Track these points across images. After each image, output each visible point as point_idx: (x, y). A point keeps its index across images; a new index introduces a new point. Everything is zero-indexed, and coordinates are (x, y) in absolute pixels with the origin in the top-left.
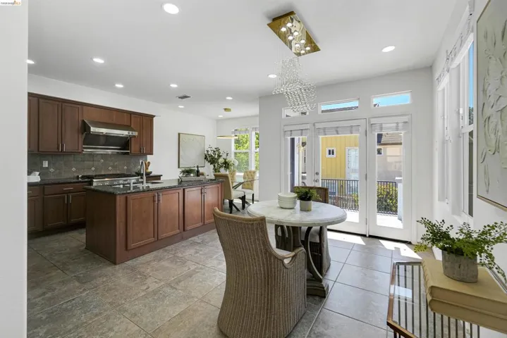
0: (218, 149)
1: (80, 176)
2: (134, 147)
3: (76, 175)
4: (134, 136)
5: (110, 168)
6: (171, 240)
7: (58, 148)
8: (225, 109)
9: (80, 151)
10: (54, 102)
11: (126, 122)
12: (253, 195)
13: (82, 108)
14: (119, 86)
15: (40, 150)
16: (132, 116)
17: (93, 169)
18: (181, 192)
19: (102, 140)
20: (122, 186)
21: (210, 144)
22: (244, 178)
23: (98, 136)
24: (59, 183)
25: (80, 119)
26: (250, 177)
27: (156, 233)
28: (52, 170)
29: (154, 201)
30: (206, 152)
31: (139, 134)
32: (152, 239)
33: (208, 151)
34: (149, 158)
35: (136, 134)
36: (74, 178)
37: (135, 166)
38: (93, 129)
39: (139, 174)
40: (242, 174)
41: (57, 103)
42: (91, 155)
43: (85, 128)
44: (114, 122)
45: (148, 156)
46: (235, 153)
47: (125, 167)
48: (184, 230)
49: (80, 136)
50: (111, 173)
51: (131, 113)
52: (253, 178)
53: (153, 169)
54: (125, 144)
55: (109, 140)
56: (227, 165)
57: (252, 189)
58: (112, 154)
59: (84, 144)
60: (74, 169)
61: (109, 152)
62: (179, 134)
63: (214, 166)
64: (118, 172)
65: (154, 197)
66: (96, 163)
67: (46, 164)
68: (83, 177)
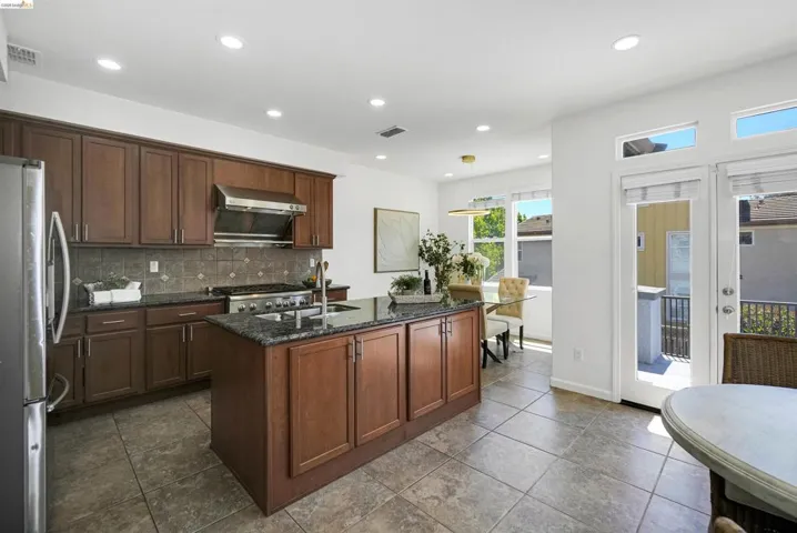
0: (442, 237)
1: (210, 289)
2: (300, 233)
3: (204, 287)
4: (301, 214)
5: (261, 274)
6: (383, 445)
7: (173, 238)
8: (464, 157)
9: (208, 242)
10: (165, 152)
11: (286, 189)
12: (521, 328)
13: (213, 163)
14: (274, 113)
15: (143, 241)
16: (297, 175)
17: (233, 275)
18: (401, 331)
19: (248, 223)
20: (278, 317)
21: (429, 227)
22: (501, 293)
23: (238, 213)
24: (171, 304)
25: (209, 184)
26: (514, 291)
27: (352, 432)
28: (165, 277)
29: (347, 357)
30: (421, 243)
31: (309, 209)
32: (344, 446)
33: (424, 241)
34: (326, 254)
35: (303, 208)
36: (200, 293)
37: (303, 270)
38: (229, 200)
39: (309, 285)
40: (497, 285)
41: (170, 154)
42: (229, 250)
43: (217, 199)
44: (267, 187)
45: (324, 251)
46: (477, 245)
47: (286, 272)
48: (408, 420)
49: (209, 215)
50: (262, 282)
51: (294, 172)
52: (521, 295)
53: (335, 276)
54: (284, 228)
55: (258, 222)
56: (468, 267)
57: (519, 316)
58: (263, 248)
59: (216, 231)
60: (201, 276)
61: (260, 244)
62: (376, 210)
63: (437, 269)
64: (274, 281)
65: (347, 347)
66: (237, 265)
67: (154, 267)
68: (215, 290)
